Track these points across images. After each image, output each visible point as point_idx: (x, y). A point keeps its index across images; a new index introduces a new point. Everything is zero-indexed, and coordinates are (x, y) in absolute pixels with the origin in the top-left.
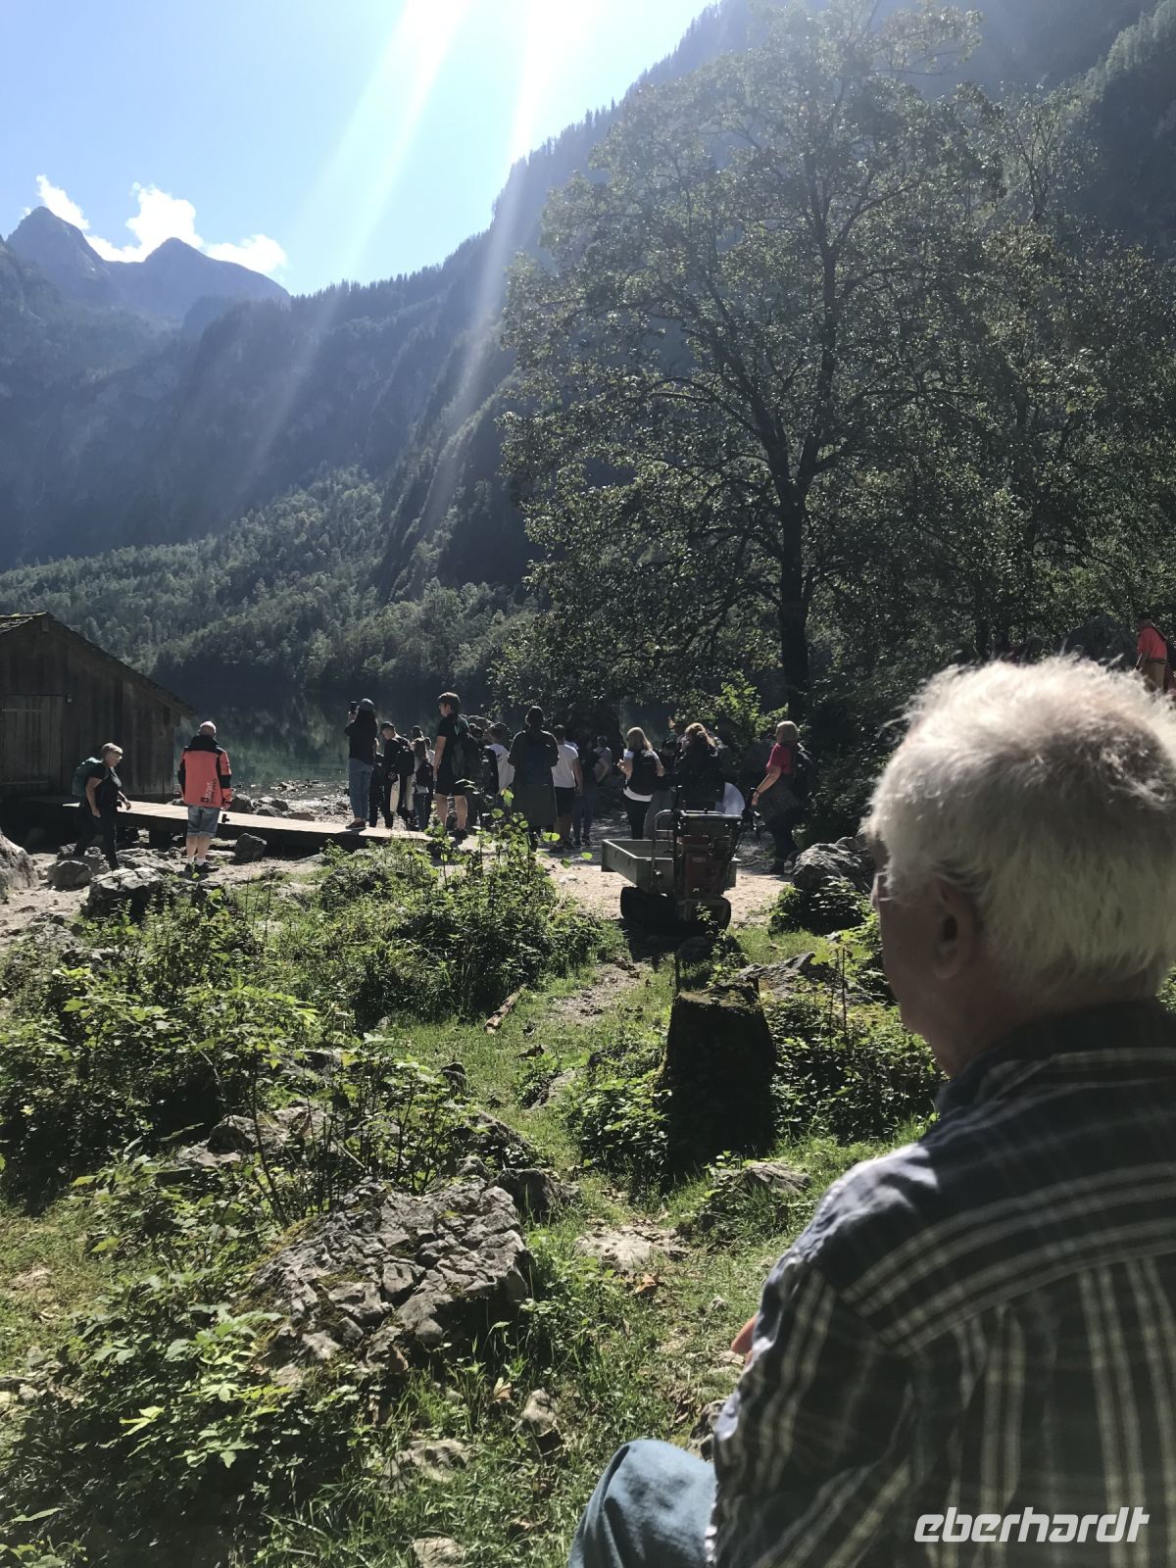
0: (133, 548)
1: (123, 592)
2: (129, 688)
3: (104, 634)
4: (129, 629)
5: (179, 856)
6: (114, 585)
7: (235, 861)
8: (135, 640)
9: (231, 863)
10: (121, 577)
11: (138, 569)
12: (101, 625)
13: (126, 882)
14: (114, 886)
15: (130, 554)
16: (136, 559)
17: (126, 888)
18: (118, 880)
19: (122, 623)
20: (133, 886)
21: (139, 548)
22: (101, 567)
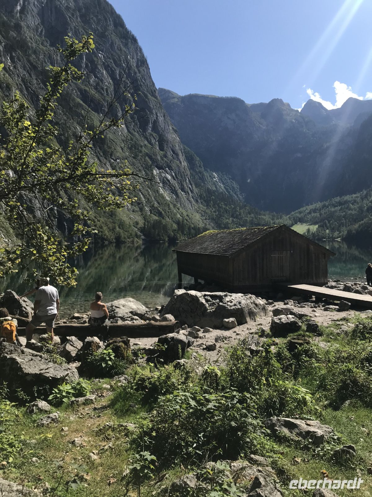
0: (339, 197)
1: (336, 211)
2: (312, 247)
3: (330, 225)
4: (338, 223)
5: (321, 306)
6: (333, 209)
7: (339, 310)
8: (340, 226)
9: (337, 311)
10: (335, 206)
11: (340, 204)
12: (329, 222)
13: (283, 320)
14: (278, 322)
15: (338, 199)
16: (340, 201)
17: (282, 323)
18: (280, 319)
19: (335, 221)
20: (284, 322)
21: (340, 197)
22: (329, 204)
